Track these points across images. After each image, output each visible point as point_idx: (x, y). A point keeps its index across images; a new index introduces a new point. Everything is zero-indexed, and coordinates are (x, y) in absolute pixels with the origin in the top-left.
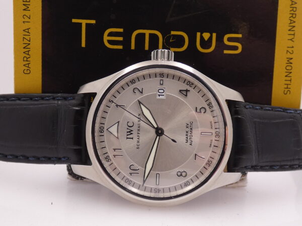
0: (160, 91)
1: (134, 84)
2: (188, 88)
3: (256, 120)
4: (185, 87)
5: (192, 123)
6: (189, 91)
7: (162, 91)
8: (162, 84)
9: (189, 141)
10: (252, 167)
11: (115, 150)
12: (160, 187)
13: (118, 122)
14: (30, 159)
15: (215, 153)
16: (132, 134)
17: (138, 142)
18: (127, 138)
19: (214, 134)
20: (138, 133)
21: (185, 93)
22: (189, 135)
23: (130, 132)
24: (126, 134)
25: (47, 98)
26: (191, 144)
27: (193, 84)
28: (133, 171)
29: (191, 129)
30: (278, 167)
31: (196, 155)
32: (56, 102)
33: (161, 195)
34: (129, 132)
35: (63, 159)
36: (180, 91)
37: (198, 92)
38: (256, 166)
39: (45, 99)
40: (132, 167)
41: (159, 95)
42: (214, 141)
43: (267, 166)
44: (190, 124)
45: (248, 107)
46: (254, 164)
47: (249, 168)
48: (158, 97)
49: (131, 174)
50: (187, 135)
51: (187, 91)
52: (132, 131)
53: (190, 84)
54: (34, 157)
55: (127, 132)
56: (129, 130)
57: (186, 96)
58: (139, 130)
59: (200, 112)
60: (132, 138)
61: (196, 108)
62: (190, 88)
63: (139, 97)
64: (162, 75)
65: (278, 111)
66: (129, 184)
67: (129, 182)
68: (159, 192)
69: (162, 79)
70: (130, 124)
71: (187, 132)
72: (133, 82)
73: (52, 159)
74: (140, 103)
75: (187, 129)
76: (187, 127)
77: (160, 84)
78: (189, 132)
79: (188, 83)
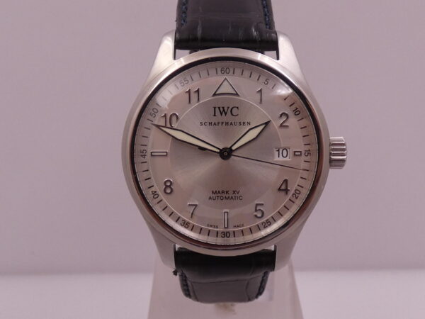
0: (285, 151)
1: (293, 115)
2: (291, 191)
4: (292, 187)
5: (240, 198)
6: (287, 193)
7: (285, 155)
8: (295, 155)
9: (214, 195)
11: (198, 91)
15: (200, 233)
17: (210, 124)
19: (226, 230)
20: (222, 123)
21: (283, 187)
22: (224, 195)
23: (223, 112)
24: (221, 106)
26: (210, 198)
27: (297, 198)
28: (169, 119)
29: (232, 198)
31: (196, 206)
34: (224, 110)
36: (286, 181)
37: (285, 206)
40: (174, 118)
41: (278, 151)
42: (216, 230)
48: (275, 150)
50: (223, 192)
51: (286, 191)
52: (226, 114)
53: (297, 194)
56: (226, 109)
57: (279, 190)
58: (227, 124)
59: (256, 210)
60: (215, 115)
61: (263, 205)
62: (291, 195)
63: (275, 122)
64: (308, 153)
67: (153, 114)
69: (303, 154)
70: (235, 111)
71: (227, 192)
72: (297, 112)
74: (267, 123)
75: (231, 192)
76: (234, 192)
77: (295, 152)
78: (227, 196)
79: (298, 192)
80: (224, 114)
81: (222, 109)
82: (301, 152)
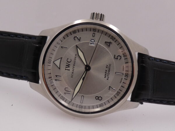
1: (76, 34)
2: (111, 41)
3: (155, 68)
4: (109, 40)
5: (110, 65)
6: (112, 43)
7: (93, 41)
9: (107, 77)
10: (148, 99)
11: (56, 76)
12: (83, 105)
13: (61, 58)
14: (4, 74)
15: (123, 87)
16: (69, 67)
17: (73, 73)
18: (66, 69)
19: (124, 75)
20: (73, 67)
21: (108, 44)
22: (107, 73)
23: (68, 66)
24: (65, 66)
25: (19, 36)
26: (107, 79)
27: (115, 39)
28: (67, 92)
29: (109, 69)
30: (166, 102)
31: (110, 87)
32: (24, 39)
33: (83, 110)
34: (68, 65)
35: (24, 77)
36: (106, 42)
37: (118, 45)
38: (150, 99)
39: (18, 36)
40: (67, 89)
41: (91, 43)
42: (123, 79)
43: (159, 100)
44: (109, 66)
45: (151, 59)
46: (149, 98)
47: (146, 100)
48: (90, 45)
49: (65, 93)
50: (106, 73)
51: (110, 43)
52: (69, 65)
53: (113, 38)
54: (7, 73)
55: (66, 65)
56: (67, 64)
57: (109, 46)
58: (74, 65)
59: (117, 59)
60: (69, 70)
61: (115, 55)
62: (113, 41)
63: (77, 43)
64: (94, 30)
65: (172, 64)
66: (63, 100)
67: (63, 99)
68: (82, 108)
69: (94, 32)
70: (69, 60)
71: (106, 71)
72: (74, 32)
73: (17, 76)
74: (77, 47)
75: (107, 69)
76: (107, 67)
77: (93, 36)
78: (108, 71)
79: (112, 38)
80: (69, 66)
81: (67, 66)
82: (93, 33)
